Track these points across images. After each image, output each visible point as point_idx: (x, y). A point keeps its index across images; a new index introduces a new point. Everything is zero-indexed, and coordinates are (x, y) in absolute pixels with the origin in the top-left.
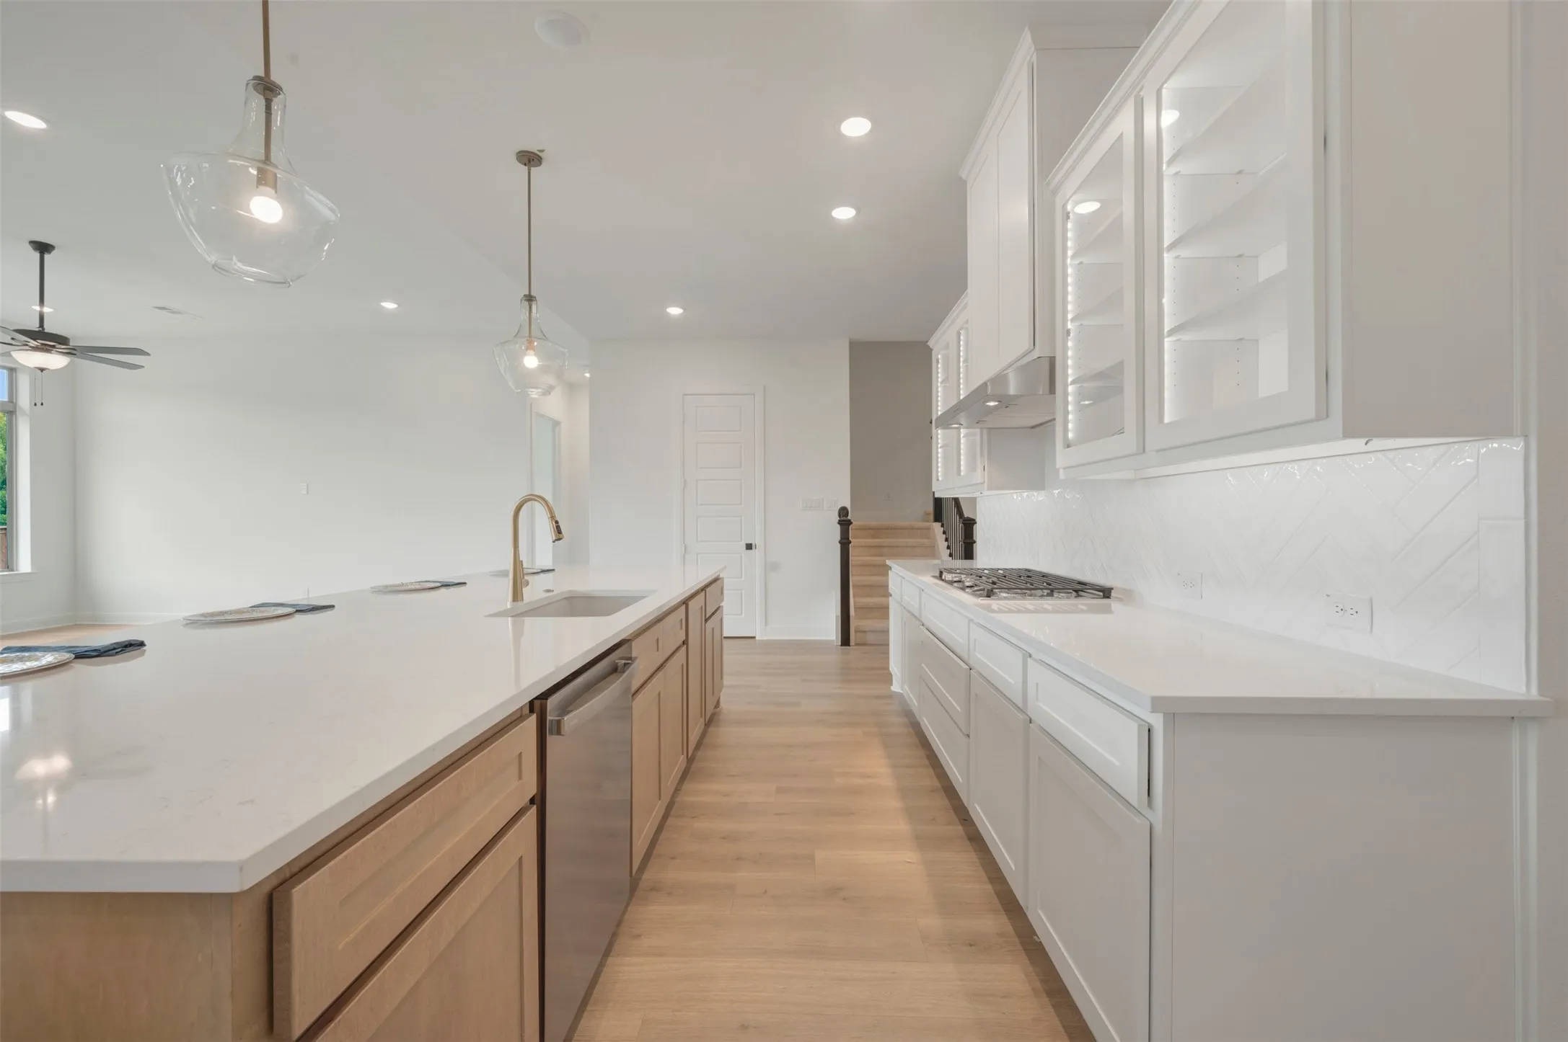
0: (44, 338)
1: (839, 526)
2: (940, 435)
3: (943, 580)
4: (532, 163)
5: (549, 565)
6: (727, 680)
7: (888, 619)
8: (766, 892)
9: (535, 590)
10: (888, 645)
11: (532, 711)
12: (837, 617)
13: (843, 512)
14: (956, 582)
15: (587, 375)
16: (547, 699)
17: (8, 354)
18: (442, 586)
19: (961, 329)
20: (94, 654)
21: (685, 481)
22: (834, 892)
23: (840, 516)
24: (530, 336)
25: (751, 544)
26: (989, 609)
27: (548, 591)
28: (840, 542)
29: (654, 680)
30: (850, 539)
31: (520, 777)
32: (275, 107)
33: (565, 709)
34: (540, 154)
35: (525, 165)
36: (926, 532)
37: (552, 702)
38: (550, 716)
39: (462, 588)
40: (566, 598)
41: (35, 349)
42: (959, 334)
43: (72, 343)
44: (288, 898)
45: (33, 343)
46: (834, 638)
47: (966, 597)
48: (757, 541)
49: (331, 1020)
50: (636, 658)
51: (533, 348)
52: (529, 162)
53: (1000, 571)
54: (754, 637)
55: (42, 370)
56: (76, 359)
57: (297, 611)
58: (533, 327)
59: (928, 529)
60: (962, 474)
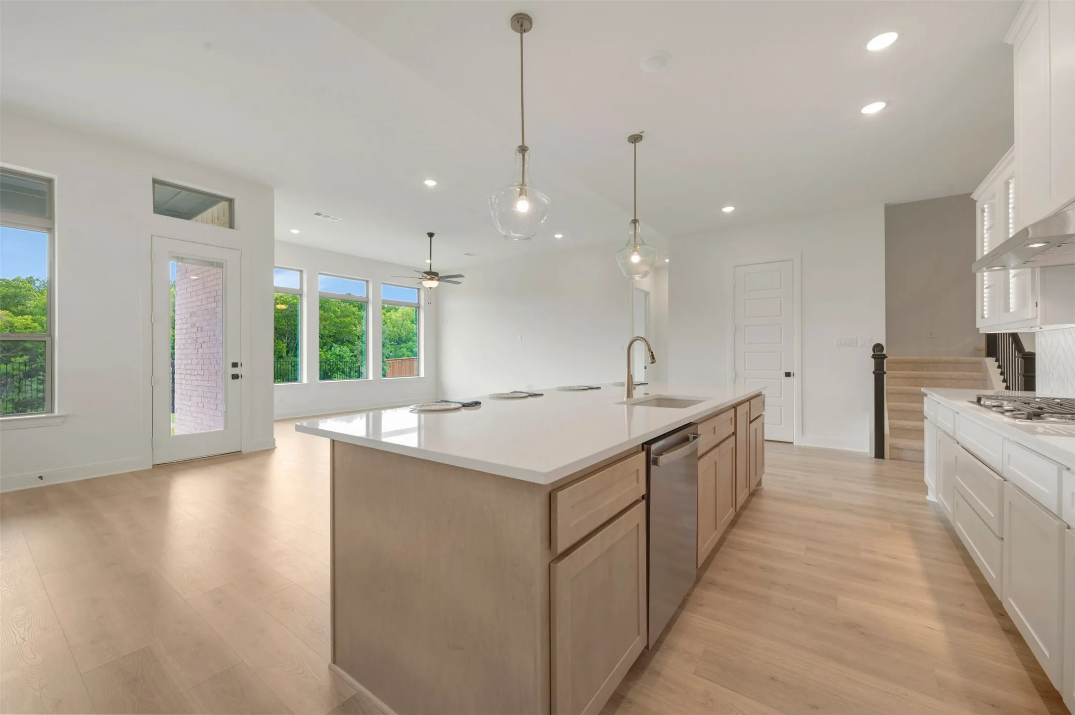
0: (432, 274)
1: (873, 360)
2: (985, 279)
3: (981, 405)
4: (637, 141)
5: (643, 381)
6: (767, 469)
7: (924, 440)
8: (794, 609)
9: (638, 393)
10: (924, 462)
11: (643, 450)
12: (871, 434)
13: (878, 348)
14: (994, 406)
15: (667, 261)
16: (651, 445)
17: (421, 283)
18: (589, 388)
19: (1011, 178)
20: (467, 405)
21: (736, 327)
22: (853, 626)
23: (874, 352)
24: (635, 243)
25: (790, 373)
26: (1033, 431)
27: (646, 394)
28: (874, 373)
29: (712, 453)
30: (885, 370)
31: (638, 482)
32: (526, 156)
33: (660, 453)
34: (641, 134)
35: (633, 143)
36: (979, 367)
37: (654, 447)
38: (653, 455)
39: (599, 390)
40: (657, 399)
41: (429, 279)
42: (1007, 184)
43: (440, 276)
44: (556, 497)
45: (428, 277)
46: (868, 451)
47: (1006, 419)
48: (793, 370)
49: (568, 555)
50: (701, 435)
51: (637, 251)
52: (635, 140)
53: (1056, 400)
54: (792, 443)
55: (431, 288)
56: (441, 282)
57: (529, 395)
58: (637, 239)
59: (980, 363)
60: (1011, 310)
